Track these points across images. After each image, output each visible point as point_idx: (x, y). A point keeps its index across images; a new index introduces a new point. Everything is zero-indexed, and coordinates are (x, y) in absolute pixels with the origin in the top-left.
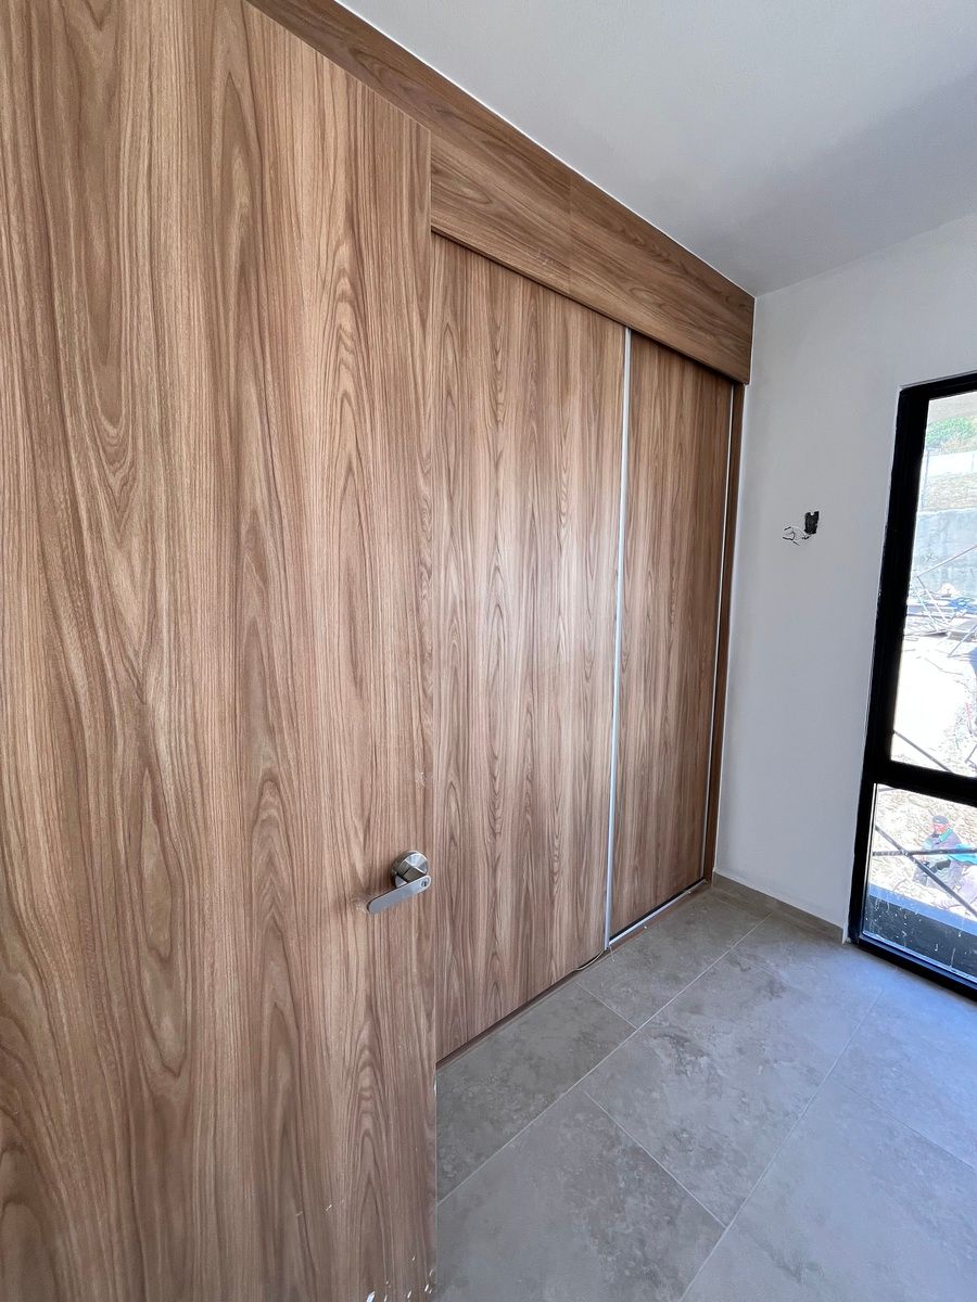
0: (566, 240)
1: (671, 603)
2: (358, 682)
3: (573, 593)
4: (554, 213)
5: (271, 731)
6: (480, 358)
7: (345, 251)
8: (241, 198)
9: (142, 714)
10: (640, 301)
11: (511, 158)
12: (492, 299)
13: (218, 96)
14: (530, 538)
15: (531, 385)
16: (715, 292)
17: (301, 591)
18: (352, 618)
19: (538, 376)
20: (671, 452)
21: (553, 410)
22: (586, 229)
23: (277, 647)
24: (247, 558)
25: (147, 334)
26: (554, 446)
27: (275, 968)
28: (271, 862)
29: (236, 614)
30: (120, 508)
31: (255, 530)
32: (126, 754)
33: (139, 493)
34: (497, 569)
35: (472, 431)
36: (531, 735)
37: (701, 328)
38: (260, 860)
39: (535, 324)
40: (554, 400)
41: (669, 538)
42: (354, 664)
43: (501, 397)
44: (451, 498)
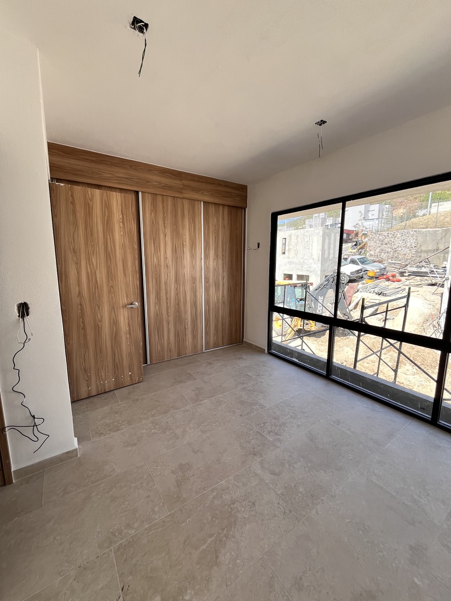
0: (181, 186)
1: (223, 266)
2: (125, 275)
3: (188, 263)
4: (178, 182)
5: (112, 280)
6: (160, 215)
7: (121, 216)
8: (107, 214)
9: (96, 275)
10: (205, 195)
11: (166, 174)
12: (163, 202)
13: (104, 202)
14: (175, 250)
15: (174, 218)
16: (232, 187)
17: (116, 261)
18: (124, 265)
19: (176, 216)
20: (220, 228)
21: (180, 223)
22: (186, 182)
23: (112, 269)
24: (108, 257)
25: (96, 232)
26: (181, 231)
27: (113, 313)
28: (112, 298)
29: (107, 264)
30: (93, 252)
31: (109, 253)
32: (94, 280)
33: (95, 251)
34: (166, 258)
35: (159, 229)
36: (177, 294)
37: (226, 197)
38: (111, 297)
39: (174, 205)
40: (180, 220)
41: (221, 249)
42: (124, 272)
43: (166, 222)
44: (154, 243)
